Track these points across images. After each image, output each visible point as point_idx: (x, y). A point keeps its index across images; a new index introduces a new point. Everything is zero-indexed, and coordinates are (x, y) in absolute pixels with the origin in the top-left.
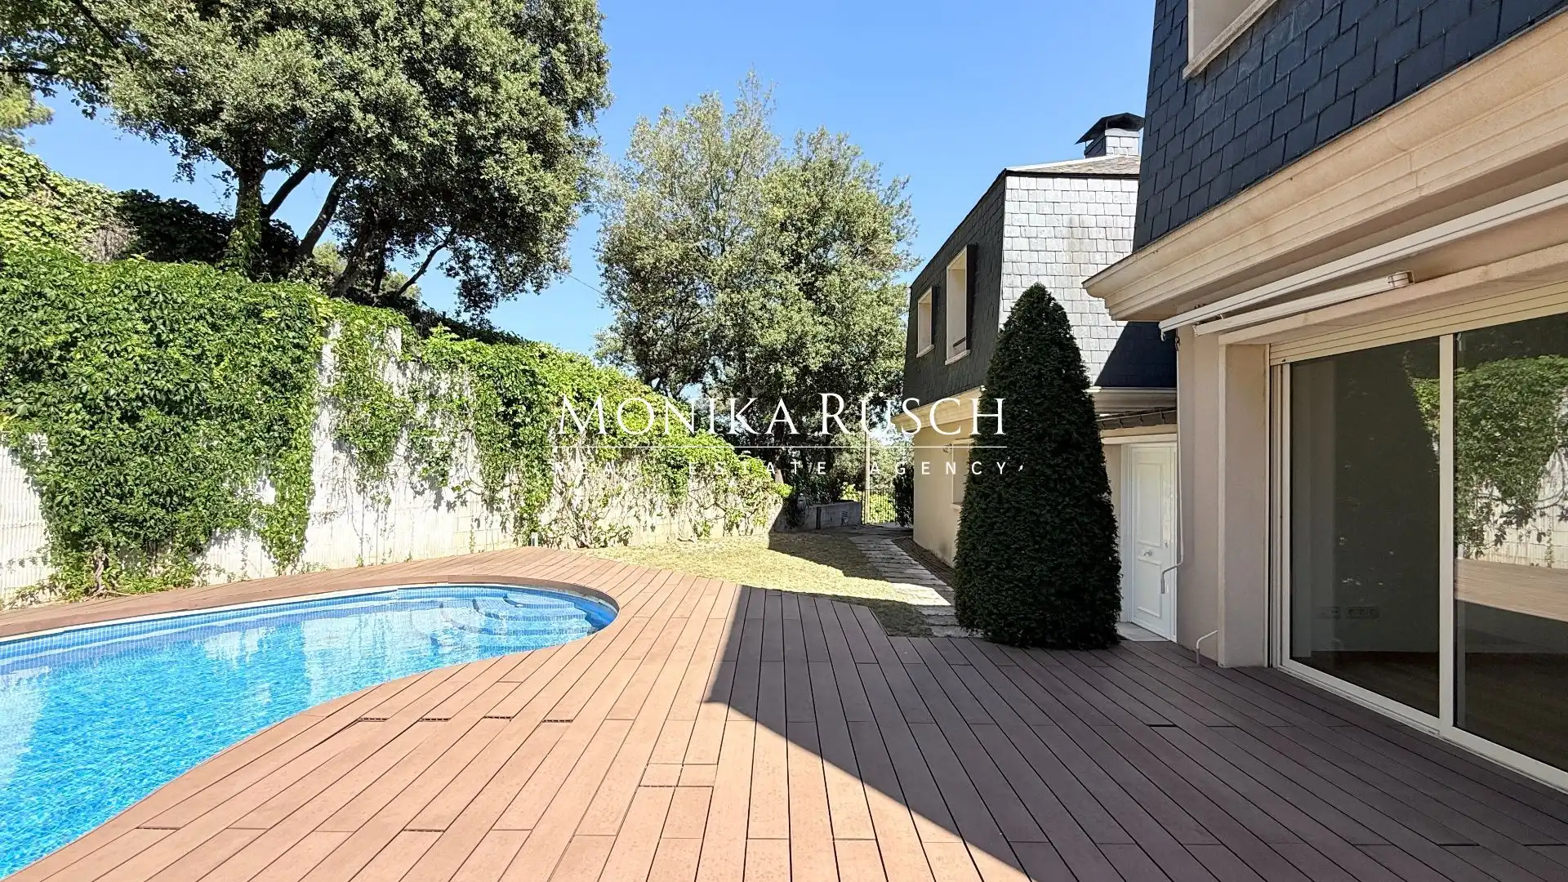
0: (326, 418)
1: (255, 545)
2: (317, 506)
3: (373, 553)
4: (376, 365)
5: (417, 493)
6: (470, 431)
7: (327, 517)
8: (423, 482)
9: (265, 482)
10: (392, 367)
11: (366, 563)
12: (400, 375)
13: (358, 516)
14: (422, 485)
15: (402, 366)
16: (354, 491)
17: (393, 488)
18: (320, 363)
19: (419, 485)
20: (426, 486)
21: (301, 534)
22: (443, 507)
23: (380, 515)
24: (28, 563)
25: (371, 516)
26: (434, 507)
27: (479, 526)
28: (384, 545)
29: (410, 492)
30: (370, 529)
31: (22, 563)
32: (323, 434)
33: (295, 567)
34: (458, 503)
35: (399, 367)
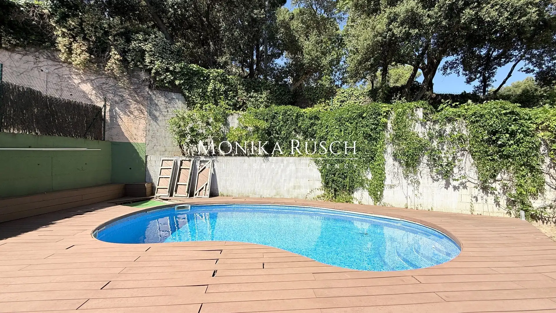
0: (390, 149)
1: (366, 193)
2: (387, 182)
3: (412, 203)
4: (411, 126)
5: (435, 180)
6: (467, 150)
7: (391, 187)
8: (438, 176)
9: (369, 172)
10: (418, 125)
11: (409, 207)
12: (423, 128)
13: (405, 188)
14: (437, 177)
15: (423, 124)
16: (403, 177)
17: (421, 177)
18: (387, 129)
19: (435, 177)
20: (440, 177)
21: (382, 192)
22: (451, 188)
23: (415, 188)
24: (319, 189)
25: (411, 188)
26: (445, 188)
27: (477, 200)
28: (418, 201)
29: (430, 180)
30: (410, 193)
31: (318, 189)
32: (389, 155)
33: (380, 203)
34: (461, 187)
35: (422, 125)
